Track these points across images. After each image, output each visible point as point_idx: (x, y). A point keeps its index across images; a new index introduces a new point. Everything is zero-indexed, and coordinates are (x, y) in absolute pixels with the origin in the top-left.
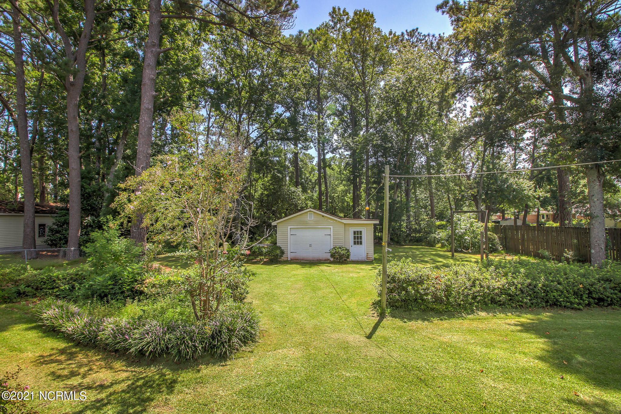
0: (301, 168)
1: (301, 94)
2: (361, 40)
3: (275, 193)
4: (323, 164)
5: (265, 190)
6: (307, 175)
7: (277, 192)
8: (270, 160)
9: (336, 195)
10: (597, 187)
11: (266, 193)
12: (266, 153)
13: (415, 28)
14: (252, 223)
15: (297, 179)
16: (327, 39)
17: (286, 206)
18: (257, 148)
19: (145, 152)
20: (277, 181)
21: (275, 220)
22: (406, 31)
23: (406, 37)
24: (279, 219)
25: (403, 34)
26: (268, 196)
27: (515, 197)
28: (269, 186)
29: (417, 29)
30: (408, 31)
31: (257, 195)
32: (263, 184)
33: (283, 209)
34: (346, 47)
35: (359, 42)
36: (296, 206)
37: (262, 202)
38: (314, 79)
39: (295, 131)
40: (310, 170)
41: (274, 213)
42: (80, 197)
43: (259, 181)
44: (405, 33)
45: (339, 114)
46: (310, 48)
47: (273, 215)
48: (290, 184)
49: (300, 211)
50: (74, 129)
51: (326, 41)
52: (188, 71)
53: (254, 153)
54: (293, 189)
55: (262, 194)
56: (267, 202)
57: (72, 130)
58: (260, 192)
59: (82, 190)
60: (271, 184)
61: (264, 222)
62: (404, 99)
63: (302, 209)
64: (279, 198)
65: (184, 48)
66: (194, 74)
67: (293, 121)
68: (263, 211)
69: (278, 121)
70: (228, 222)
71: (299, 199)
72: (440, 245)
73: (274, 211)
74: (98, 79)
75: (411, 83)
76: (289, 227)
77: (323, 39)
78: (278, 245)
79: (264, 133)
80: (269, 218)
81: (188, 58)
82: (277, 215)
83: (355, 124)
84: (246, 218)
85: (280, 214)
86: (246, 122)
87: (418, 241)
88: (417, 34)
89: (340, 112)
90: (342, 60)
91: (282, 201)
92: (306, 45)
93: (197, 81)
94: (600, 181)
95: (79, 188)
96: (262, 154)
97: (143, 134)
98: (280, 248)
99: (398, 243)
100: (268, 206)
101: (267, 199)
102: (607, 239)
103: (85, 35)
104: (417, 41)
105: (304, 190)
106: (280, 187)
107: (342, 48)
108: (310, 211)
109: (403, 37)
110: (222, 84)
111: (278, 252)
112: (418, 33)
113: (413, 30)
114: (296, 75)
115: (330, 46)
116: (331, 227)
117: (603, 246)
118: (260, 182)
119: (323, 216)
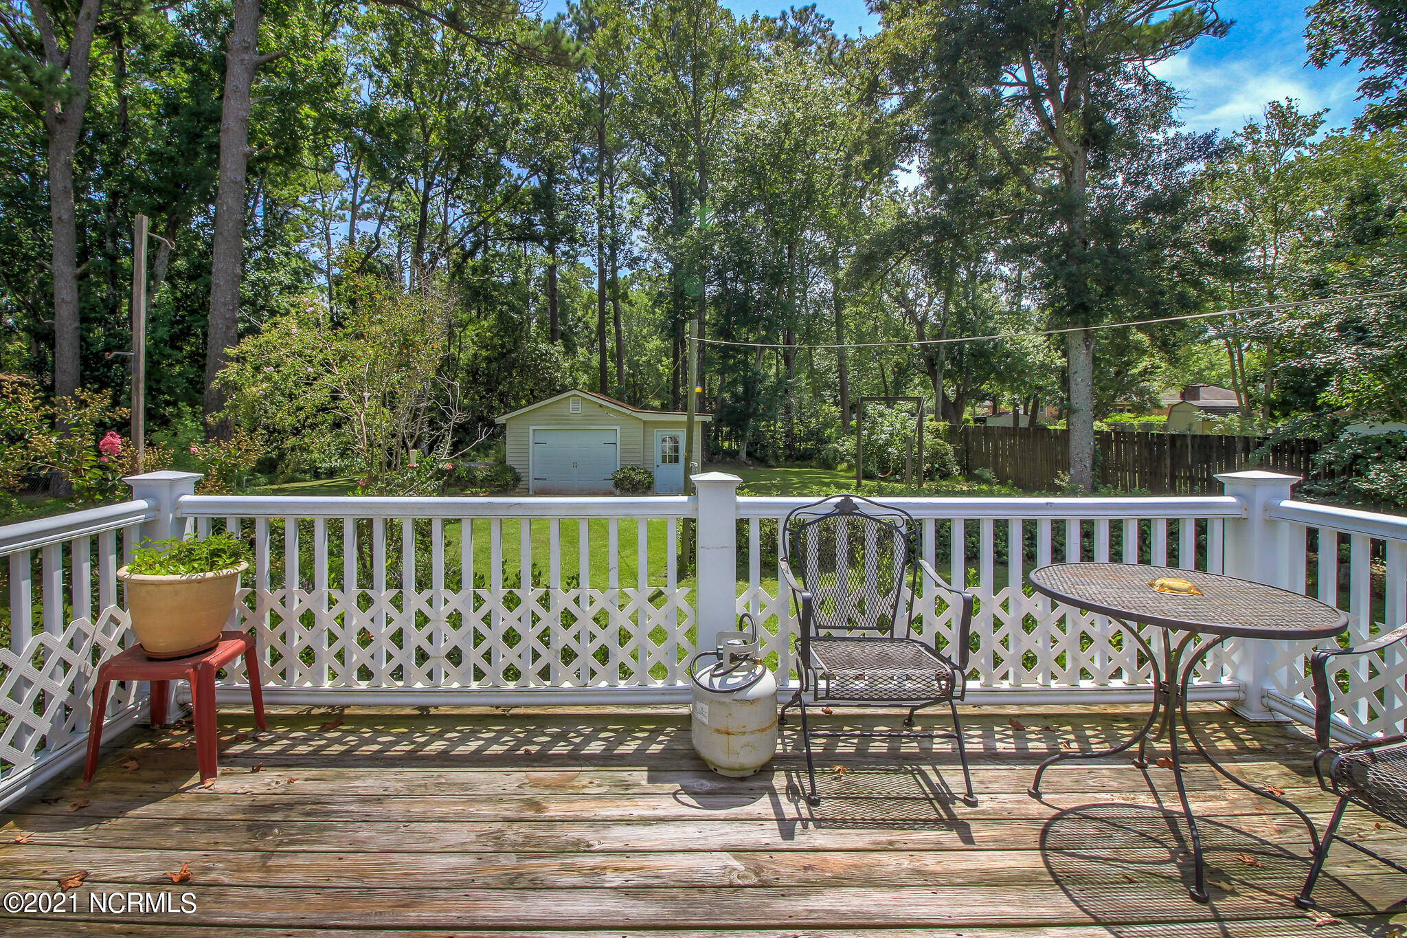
0: (563, 297)
1: (560, 146)
2: (691, 31)
3: (503, 355)
4: (611, 290)
5: (482, 347)
6: (580, 313)
7: (510, 351)
8: (494, 284)
9: (644, 359)
10: (1082, 358)
11: (484, 353)
12: (485, 269)
13: (810, 4)
14: (457, 417)
15: (554, 322)
16: (618, 26)
17: (530, 384)
18: (465, 258)
19: (230, 271)
20: (511, 329)
21: (505, 413)
22: (792, 8)
23: (791, 21)
24: (513, 409)
25: (784, 15)
26: (488, 360)
27: (1010, 368)
28: (491, 339)
29: (814, 6)
30: (796, 9)
31: (464, 358)
32: (477, 335)
33: (523, 389)
34: (658, 44)
35: (687, 36)
36: (551, 382)
37: (477, 373)
38: (589, 111)
39: (550, 221)
40: (585, 301)
41: (502, 397)
42: (78, 362)
43: (470, 327)
44: (790, 13)
45: (646, 184)
46: (578, 55)
47: (501, 401)
48: (538, 334)
49: (559, 392)
50: (65, 217)
51: (616, 30)
52: (314, 95)
53: (459, 268)
54: (543, 347)
55: (475, 356)
56: (488, 375)
57: (60, 218)
58: (471, 352)
59: (81, 347)
60: (497, 334)
61: (481, 419)
62: (776, 163)
63: (564, 389)
64: (513, 367)
65: (306, 45)
66: (328, 100)
67: (544, 200)
68: (478, 392)
69: (511, 198)
70: (415, 417)
71: (559, 368)
72: (844, 465)
73: (502, 394)
74: (105, 99)
75: (787, 132)
76: (532, 428)
77: (611, 25)
78: (508, 463)
79: (480, 224)
80: (491, 409)
81: (315, 66)
82: (508, 401)
83: (681, 206)
84: (448, 409)
85: (517, 398)
86: (439, 200)
87: (803, 458)
88: (813, 17)
89: (648, 179)
90: (651, 72)
91: (521, 373)
92: (569, 50)
93: (333, 116)
94: (1088, 347)
95: (77, 344)
96: (474, 270)
97: (226, 234)
98: (512, 469)
99: (763, 461)
100: (488, 383)
101: (488, 368)
102: (1095, 451)
103: (89, 14)
104: (813, 33)
105: (570, 350)
106: (515, 342)
107: (651, 47)
108: (575, 395)
109: (785, 21)
110: (389, 125)
111: (509, 477)
112: (816, 16)
113: (806, 9)
114: (548, 107)
115: (626, 41)
116: (618, 428)
117: (1088, 463)
118: (471, 331)
119: (601, 406)
